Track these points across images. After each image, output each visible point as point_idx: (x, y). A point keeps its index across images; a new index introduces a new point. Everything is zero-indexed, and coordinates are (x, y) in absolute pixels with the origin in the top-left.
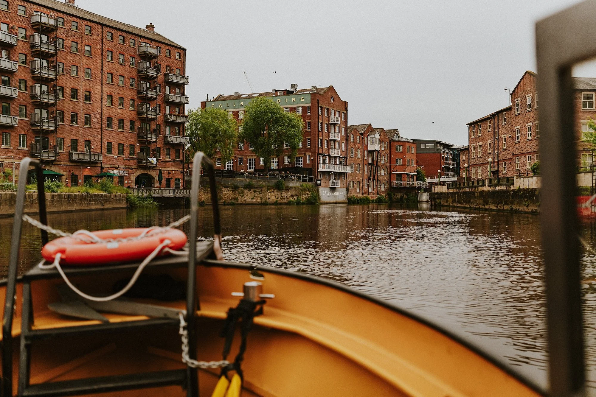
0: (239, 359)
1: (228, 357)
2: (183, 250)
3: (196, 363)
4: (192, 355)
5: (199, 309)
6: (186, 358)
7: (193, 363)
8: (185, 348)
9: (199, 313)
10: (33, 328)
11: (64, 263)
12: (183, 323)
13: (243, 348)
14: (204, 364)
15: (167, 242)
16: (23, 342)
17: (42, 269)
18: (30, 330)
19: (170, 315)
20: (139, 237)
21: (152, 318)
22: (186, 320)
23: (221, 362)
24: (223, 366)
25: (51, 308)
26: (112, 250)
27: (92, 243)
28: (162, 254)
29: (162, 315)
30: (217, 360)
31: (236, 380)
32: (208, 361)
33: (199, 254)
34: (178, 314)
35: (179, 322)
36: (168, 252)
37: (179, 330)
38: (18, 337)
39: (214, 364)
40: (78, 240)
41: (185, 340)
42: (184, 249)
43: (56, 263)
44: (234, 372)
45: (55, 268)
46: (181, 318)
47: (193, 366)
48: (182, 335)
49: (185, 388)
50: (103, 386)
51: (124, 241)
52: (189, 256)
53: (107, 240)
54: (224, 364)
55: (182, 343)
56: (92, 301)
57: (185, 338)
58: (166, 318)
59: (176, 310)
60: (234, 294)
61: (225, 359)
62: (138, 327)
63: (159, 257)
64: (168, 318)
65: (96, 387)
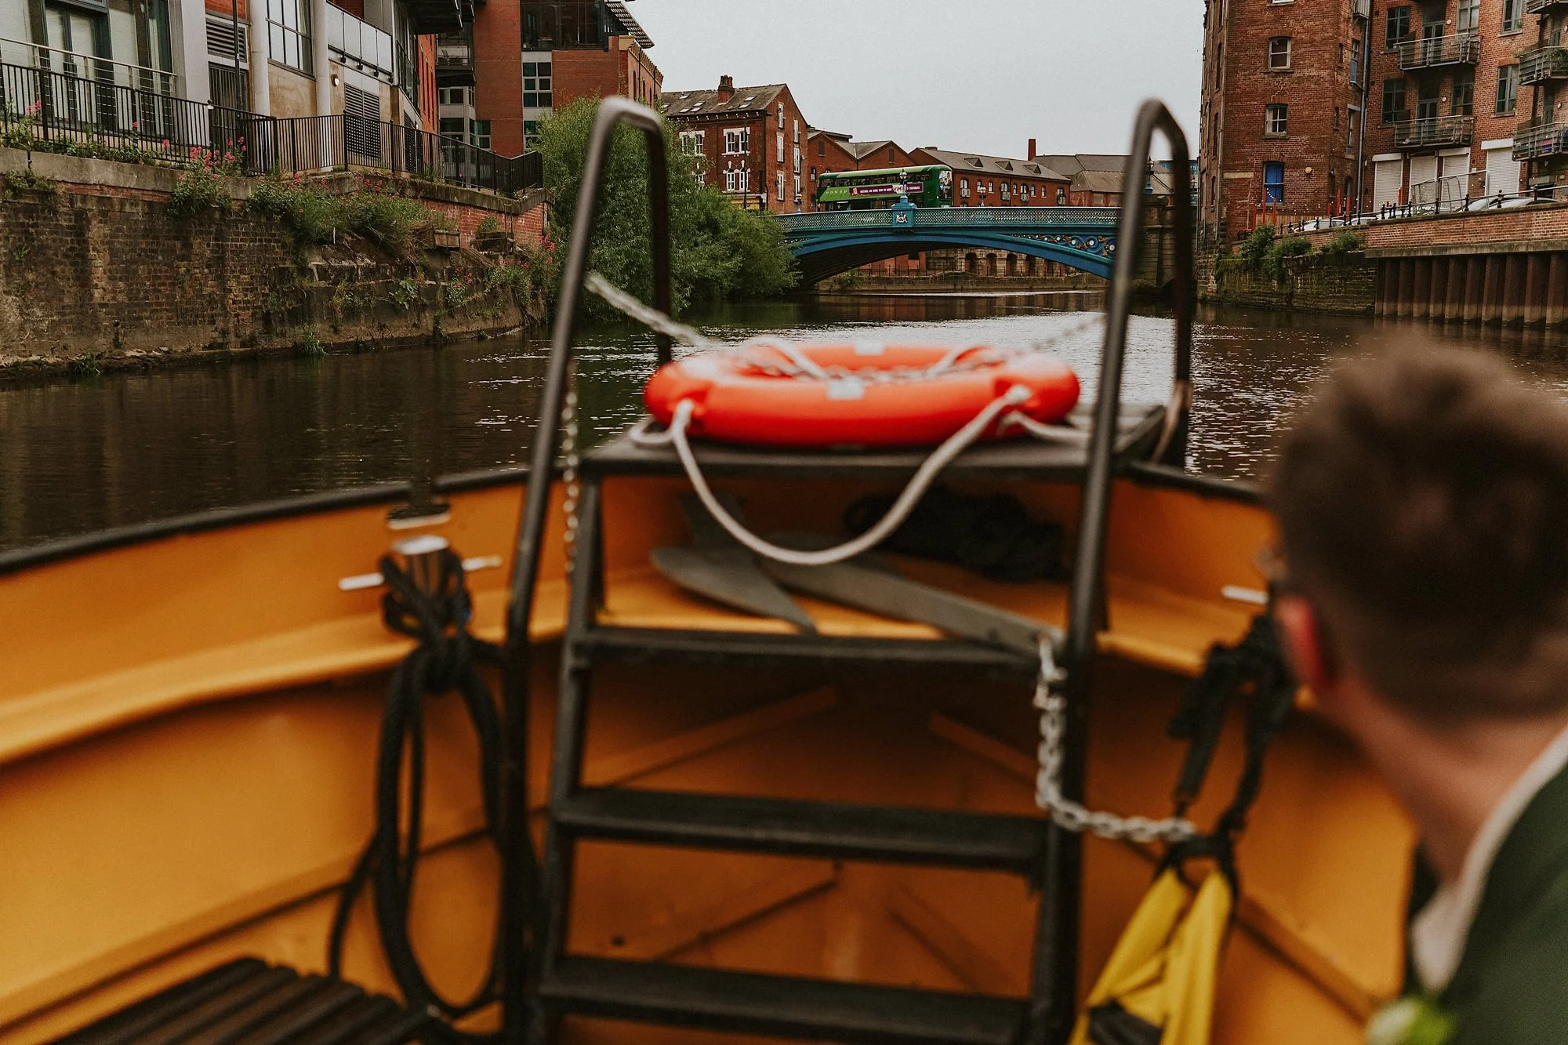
0: (1232, 822)
1: (1193, 810)
2: (1068, 425)
3: (1082, 816)
4: (1072, 786)
5: (1105, 627)
6: (1048, 793)
7: (1070, 816)
8: (1050, 759)
9: (1105, 639)
10: (604, 619)
11: (697, 433)
12: (1049, 671)
13: (1249, 789)
14: (1109, 824)
15: (1018, 394)
16: (569, 661)
17: (639, 446)
18: (592, 624)
19: (1007, 638)
20: (932, 372)
21: (952, 639)
22: (1059, 661)
23: (1166, 825)
24: (1175, 838)
25: (658, 563)
26: (843, 403)
27: (783, 375)
28: (1000, 432)
29: (981, 633)
30: (1155, 816)
31: (1213, 897)
32: (1124, 815)
33: (1123, 441)
34: (1035, 638)
35: (1037, 664)
36: (1018, 427)
37: (1033, 693)
38: (554, 644)
39: (1146, 828)
40: (743, 365)
41: (1051, 731)
42: (1075, 419)
43: (677, 432)
44: (1209, 864)
45: (671, 446)
46: (1045, 652)
47: (1070, 825)
48: (1042, 712)
49: (1037, 883)
50: (782, 835)
51: (884, 378)
52: (1092, 447)
53: (833, 370)
54: (1175, 830)
55: (1040, 738)
56: (772, 560)
57: (1053, 723)
58: (993, 643)
59: (1028, 622)
60: (1232, 592)
61: (1180, 812)
62: (903, 663)
63: (989, 439)
64: (1001, 648)
65: (759, 834)
